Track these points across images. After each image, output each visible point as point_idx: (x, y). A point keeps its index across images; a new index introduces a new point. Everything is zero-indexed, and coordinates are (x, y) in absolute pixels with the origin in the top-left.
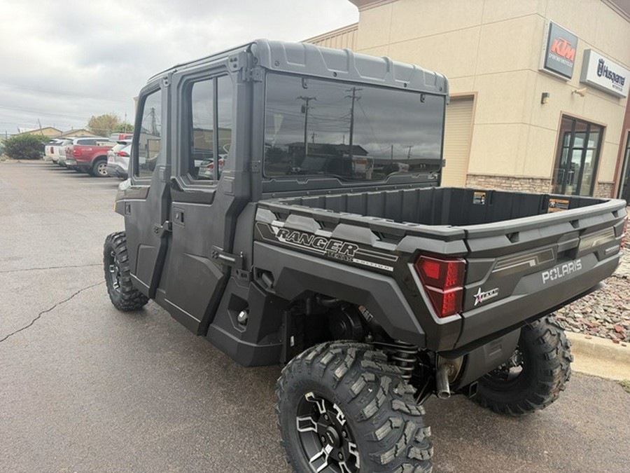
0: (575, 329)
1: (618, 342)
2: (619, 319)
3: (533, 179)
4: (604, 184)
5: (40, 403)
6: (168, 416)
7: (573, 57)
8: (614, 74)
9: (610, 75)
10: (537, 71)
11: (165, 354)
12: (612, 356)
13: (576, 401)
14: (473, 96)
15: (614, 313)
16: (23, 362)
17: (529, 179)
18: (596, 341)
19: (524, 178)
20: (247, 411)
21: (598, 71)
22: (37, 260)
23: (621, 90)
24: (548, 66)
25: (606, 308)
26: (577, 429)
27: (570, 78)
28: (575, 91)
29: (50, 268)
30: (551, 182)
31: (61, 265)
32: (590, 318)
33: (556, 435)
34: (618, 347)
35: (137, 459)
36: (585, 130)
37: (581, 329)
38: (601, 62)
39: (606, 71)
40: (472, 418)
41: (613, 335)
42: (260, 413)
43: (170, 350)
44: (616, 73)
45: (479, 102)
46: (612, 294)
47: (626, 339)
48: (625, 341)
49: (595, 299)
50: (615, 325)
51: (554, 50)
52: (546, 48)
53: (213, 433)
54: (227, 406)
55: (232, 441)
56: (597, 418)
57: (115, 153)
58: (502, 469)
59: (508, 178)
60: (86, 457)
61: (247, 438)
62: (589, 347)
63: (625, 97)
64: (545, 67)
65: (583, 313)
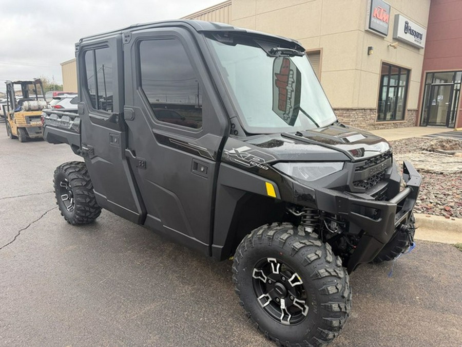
0: (418, 211)
1: (449, 218)
2: (446, 202)
3: (364, 109)
4: (411, 110)
5: (36, 299)
6: (140, 299)
7: (387, 20)
8: (415, 32)
9: (413, 33)
10: (364, 30)
11: (126, 254)
12: (446, 228)
13: (429, 261)
14: (320, 51)
15: (442, 198)
16: (15, 269)
17: (362, 109)
18: (433, 218)
19: (359, 109)
20: (199, 290)
21: (405, 30)
22: (6, 191)
23: (420, 43)
24: (371, 27)
25: (436, 195)
26: (434, 279)
27: (386, 35)
28: (390, 45)
29: (18, 196)
30: (376, 111)
31: (27, 193)
32: (427, 203)
33: (421, 285)
34: (450, 221)
35: (124, 333)
36: (397, 73)
37: (422, 210)
38: (407, 23)
39: (410, 30)
40: (361, 278)
41: (445, 213)
42: (209, 290)
43: (129, 250)
44: (417, 31)
45: (324, 56)
46: (437, 186)
47: (454, 215)
48: (453, 217)
49: (427, 190)
50: (444, 206)
51: (375, 15)
52: (369, 14)
53: (177, 308)
54: (184, 287)
55: (193, 312)
56: (445, 271)
57: (52, 107)
58: (391, 312)
59: (348, 110)
60: (84, 335)
61: (204, 309)
62: (430, 223)
63: (423, 48)
64: (370, 28)
65: (421, 200)
